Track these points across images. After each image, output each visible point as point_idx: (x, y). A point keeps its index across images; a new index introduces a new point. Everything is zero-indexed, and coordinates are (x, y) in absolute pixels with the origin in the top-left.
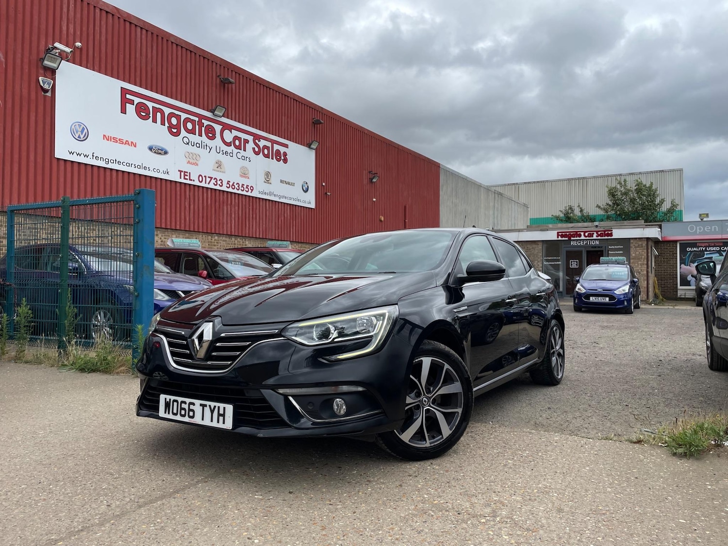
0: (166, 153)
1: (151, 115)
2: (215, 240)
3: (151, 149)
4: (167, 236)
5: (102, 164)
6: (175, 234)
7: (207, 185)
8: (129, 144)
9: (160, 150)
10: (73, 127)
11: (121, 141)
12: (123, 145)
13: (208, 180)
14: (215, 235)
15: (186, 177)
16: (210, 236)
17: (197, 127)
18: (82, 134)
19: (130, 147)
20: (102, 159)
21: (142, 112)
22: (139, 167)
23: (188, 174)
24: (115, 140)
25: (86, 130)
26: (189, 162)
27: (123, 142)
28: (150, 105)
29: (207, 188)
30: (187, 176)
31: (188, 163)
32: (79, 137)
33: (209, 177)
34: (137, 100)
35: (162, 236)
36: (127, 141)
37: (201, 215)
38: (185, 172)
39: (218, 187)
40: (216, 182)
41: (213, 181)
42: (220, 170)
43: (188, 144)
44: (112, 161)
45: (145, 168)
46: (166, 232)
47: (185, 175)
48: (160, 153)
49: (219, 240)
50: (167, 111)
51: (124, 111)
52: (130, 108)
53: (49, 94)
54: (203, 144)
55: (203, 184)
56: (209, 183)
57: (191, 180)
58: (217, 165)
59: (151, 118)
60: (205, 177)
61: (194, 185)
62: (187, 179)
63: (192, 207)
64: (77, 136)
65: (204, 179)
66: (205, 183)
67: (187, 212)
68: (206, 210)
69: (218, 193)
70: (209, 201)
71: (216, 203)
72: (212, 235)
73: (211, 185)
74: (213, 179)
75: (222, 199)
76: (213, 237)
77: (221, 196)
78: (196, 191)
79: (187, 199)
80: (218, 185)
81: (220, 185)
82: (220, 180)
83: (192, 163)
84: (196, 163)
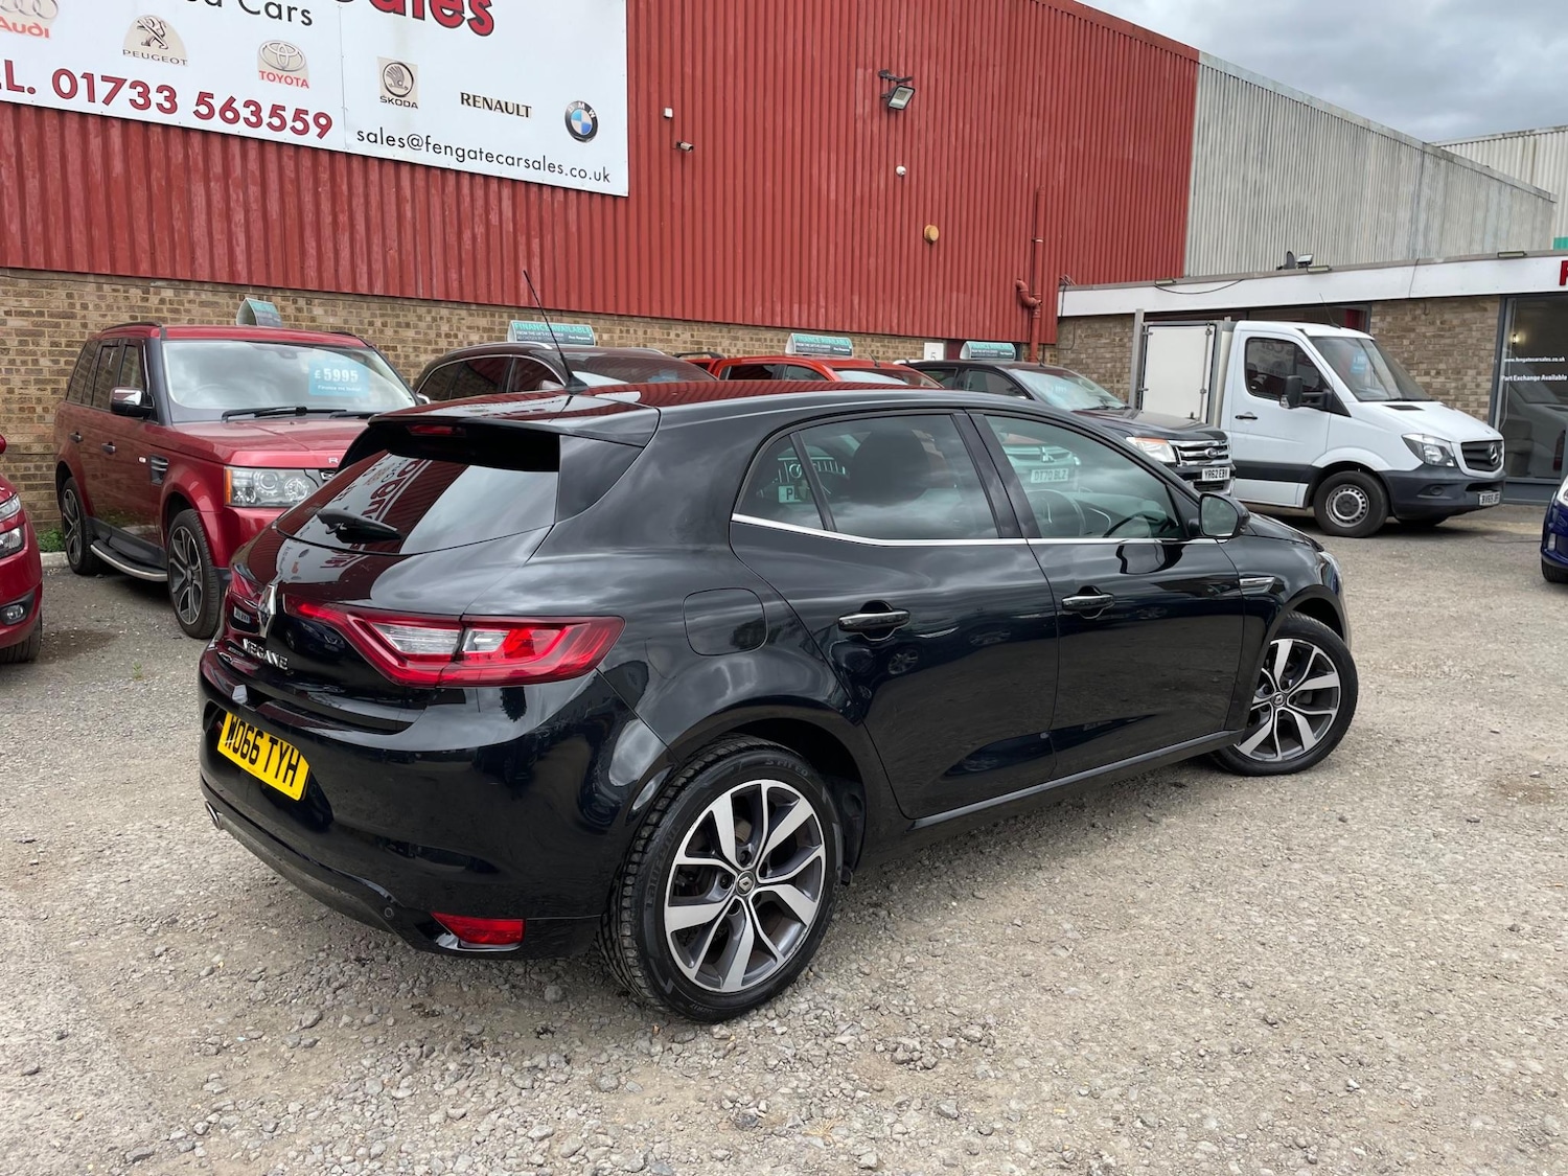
2: (162, 301)
7: (97, 108)
13: (102, 89)
14: (159, 283)
16: (137, 287)
23: (5, 69)
29: (105, 119)
33: (105, 79)
37: (77, 213)
39: (153, 115)
40: (145, 94)
41: (126, 93)
42: (162, 52)
49: (181, 303)
55: (79, 104)
56: (107, 101)
57: (20, 89)
58: (145, 35)
60: (89, 77)
61: (39, 109)
63: (33, 185)
65: (82, 84)
66: (92, 98)
67: (10, 205)
68: (101, 197)
69: (156, 136)
70: (118, 167)
71: (154, 171)
72: (145, 283)
73: (121, 108)
74: (127, 84)
75: (181, 156)
76: (152, 289)
77: (172, 149)
78: (46, 128)
79: (10, 157)
80: (153, 106)
81: (161, 107)
82: (160, 90)
83: (19, 28)
84: (38, 27)
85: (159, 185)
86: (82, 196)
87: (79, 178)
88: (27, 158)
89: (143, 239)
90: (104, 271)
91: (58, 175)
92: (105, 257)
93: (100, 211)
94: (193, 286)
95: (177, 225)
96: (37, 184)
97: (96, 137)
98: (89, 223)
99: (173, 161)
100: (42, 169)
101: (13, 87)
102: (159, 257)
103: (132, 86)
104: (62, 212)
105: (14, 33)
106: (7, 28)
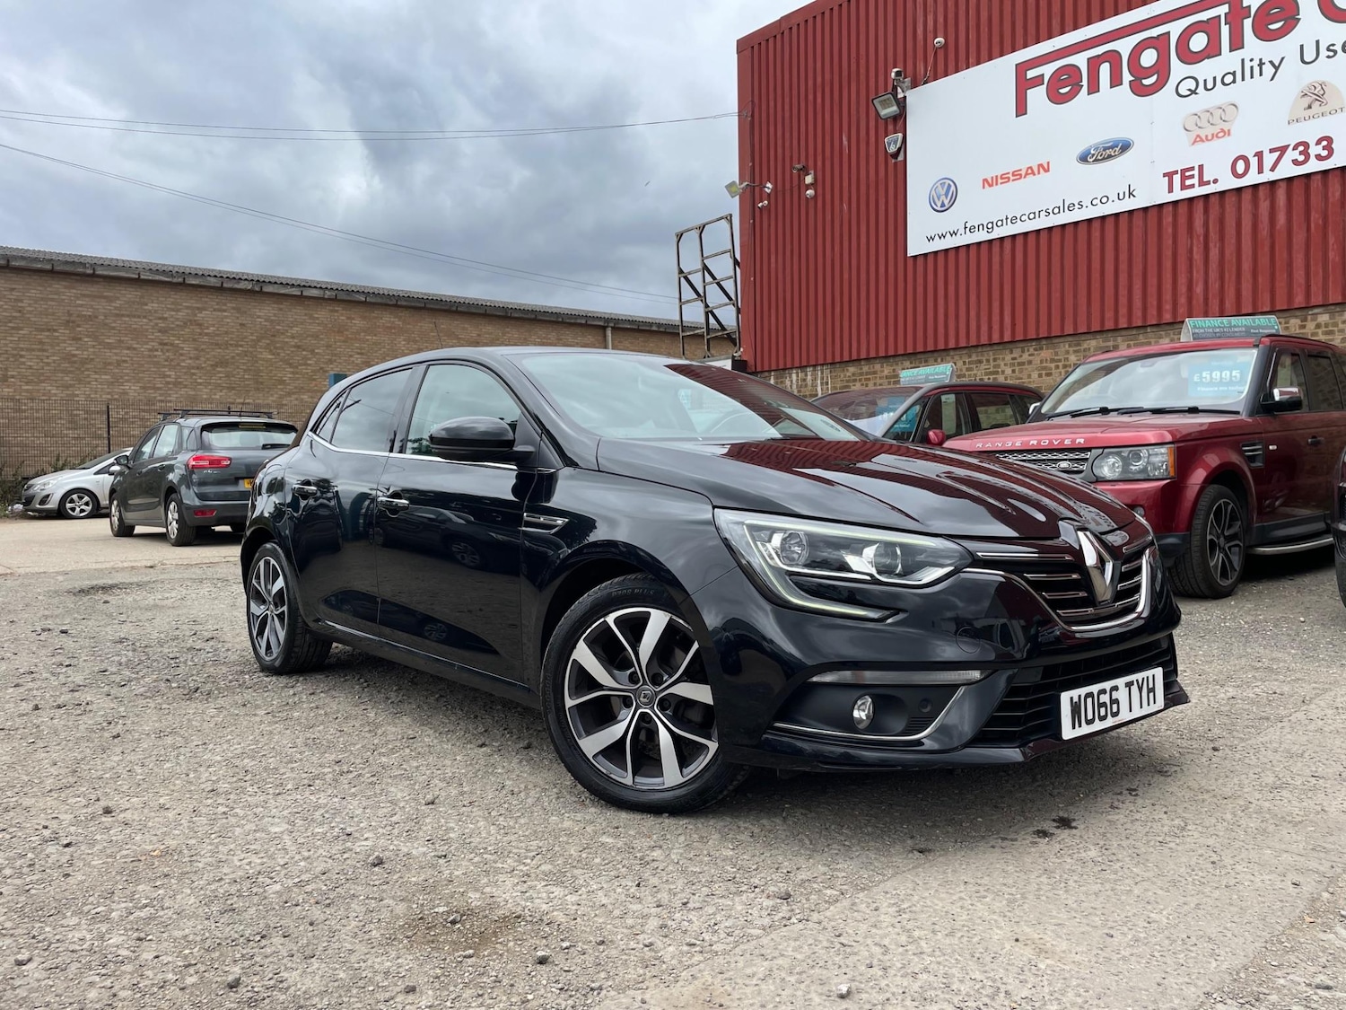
0: (1125, 147)
1: (1085, 82)
2: (1318, 326)
3: (1084, 159)
5: (982, 236)
7: (1268, 176)
8: (1033, 173)
9: (1109, 148)
10: (933, 192)
11: (1017, 175)
12: (1022, 180)
13: (1269, 159)
14: (1316, 311)
15: (1188, 182)
16: (1296, 317)
17: (1225, 30)
18: (946, 197)
19: (1037, 176)
20: (981, 226)
21: (1064, 87)
22: (1058, 210)
23: (1196, 172)
24: (1005, 178)
25: (953, 188)
26: (1199, 139)
27: (1020, 175)
28: (1080, 60)
29: (1273, 184)
30: (1192, 176)
31: (1195, 142)
32: (943, 205)
33: (1271, 151)
34: (1048, 70)
36: (1028, 168)
37: (1246, 266)
38: (1184, 171)
39: (1313, 166)
40: (1306, 153)
41: (1291, 154)
42: (1324, 109)
43: (1193, 92)
44: (999, 223)
45: (1071, 207)
46: (1141, 337)
47: (1184, 178)
48: (1110, 157)
49: (1336, 325)
50: (1124, 46)
51: (1021, 109)
52: (1037, 96)
53: (901, 158)
54: (1248, 65)
55: (1253, 178)
56: (1272, 169)
57: (1208, 183)
58: (1307, 101)
59: (1085, 89)
60: (1259, 155)
61: (1222, 193)
62: (1192, 186)
63: (1214, 253)
64: (939, 204)
65: (1254, 162)
66: (1260, 171)
67: (1197, 272)
68: (1267, 249)
69: (1316, 183)
70: (1281, 219)
71: (1313, 214)
72: (1304, 313)
73: (1287, 170)
74: (1291, 147)
75: (1337, 194)
76: (1309, 317)
77: (1331, 190)
78: (1227, 206)
79: (1198, 236)
80: (1313, 158)
81: (1319, 157)
82: (1318, 143)
83: (1210, 138)
84: (1222, 130)
85: (1317, 225)
86: (1250, 253)
87: (1248, 236)
88: (1212, 234)
89: (1299, 276)
90: (1265, 310)
91: (1234, 241)
92: (1267, 297)
93: (1264, 261)
95: (1332, 255)
96: (1217, 252)
97: (1265, 200)
98: (1255, 272)
99: (1331, 200)
100: (1222, 238)
101: (1202, 183)
102: (1313, 288)
103: (1295, 148)
104: (1234, 269)
105: (1207, 143)
106: (1202, 140)
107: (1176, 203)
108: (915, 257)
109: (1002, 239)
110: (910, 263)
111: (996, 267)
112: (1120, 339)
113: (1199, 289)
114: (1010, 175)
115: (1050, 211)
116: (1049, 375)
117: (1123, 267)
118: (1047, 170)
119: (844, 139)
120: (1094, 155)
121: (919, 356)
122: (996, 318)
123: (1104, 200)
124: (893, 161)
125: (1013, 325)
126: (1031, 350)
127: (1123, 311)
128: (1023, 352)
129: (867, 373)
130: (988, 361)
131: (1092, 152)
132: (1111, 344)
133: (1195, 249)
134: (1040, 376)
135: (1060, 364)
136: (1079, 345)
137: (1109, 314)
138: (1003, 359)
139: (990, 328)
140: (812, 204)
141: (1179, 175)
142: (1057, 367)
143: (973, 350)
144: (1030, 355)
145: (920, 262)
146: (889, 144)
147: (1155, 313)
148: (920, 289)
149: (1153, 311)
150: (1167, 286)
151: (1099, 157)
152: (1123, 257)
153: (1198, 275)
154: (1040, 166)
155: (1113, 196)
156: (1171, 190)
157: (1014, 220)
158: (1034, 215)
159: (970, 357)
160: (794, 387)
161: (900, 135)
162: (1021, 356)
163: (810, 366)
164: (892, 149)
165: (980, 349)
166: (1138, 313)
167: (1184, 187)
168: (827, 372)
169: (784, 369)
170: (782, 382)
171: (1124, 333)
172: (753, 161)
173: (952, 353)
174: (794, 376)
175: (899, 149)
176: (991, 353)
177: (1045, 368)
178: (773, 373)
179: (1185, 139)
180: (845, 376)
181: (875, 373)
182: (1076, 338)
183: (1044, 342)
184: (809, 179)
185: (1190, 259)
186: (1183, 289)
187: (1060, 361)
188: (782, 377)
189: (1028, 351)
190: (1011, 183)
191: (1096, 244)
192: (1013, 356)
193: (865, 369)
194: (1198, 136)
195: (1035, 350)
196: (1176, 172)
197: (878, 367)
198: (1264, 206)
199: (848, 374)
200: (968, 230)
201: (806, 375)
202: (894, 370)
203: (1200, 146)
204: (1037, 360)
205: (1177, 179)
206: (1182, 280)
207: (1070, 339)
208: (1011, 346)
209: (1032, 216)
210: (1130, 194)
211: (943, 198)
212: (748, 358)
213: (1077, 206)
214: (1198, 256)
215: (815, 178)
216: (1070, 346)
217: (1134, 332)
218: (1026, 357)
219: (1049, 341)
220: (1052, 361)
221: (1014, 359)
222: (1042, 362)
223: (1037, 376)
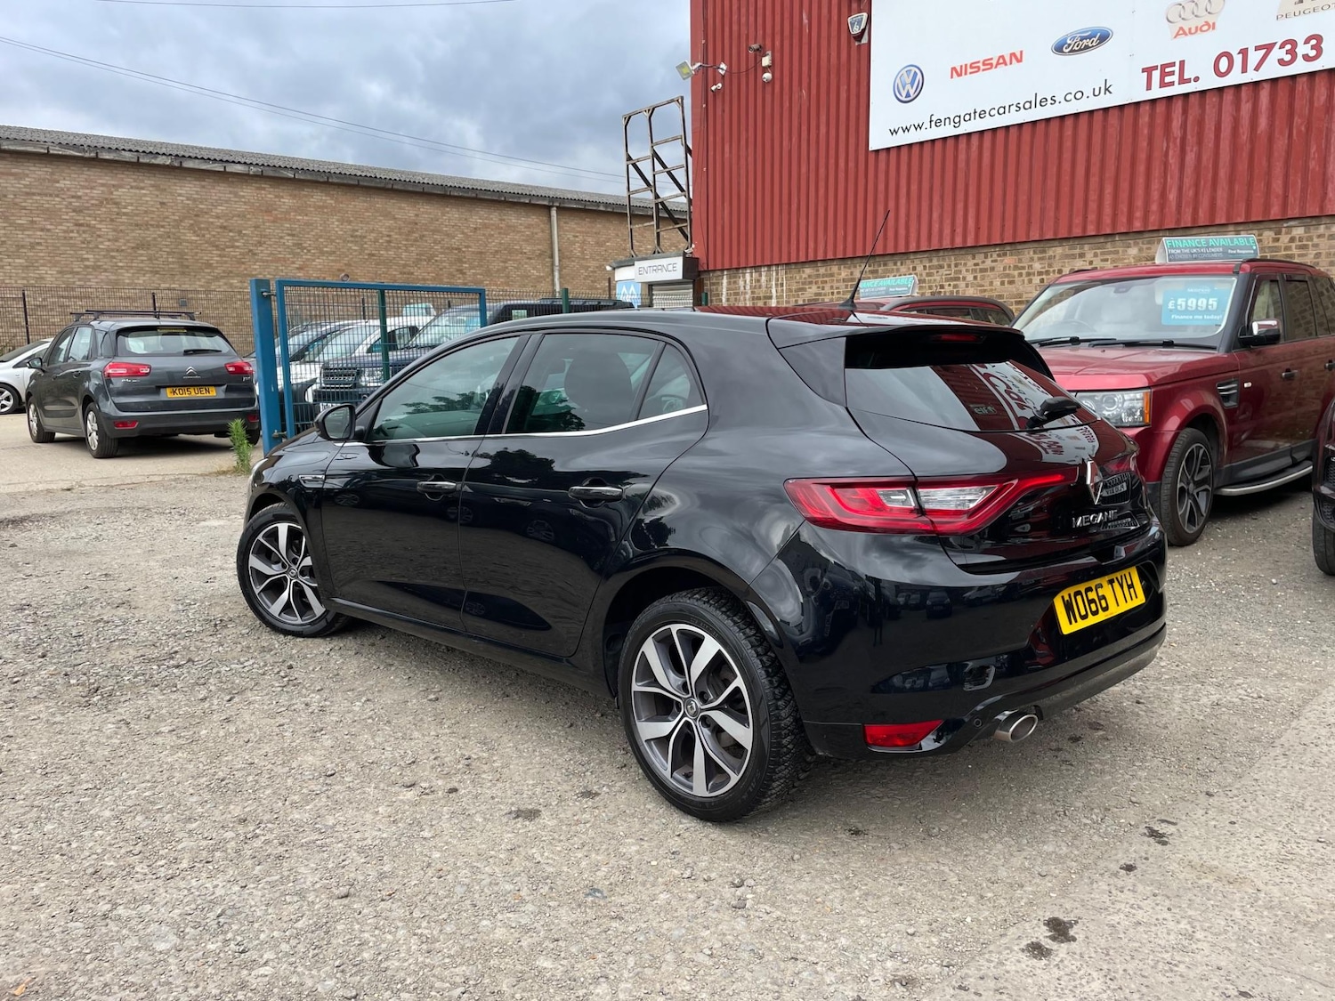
0: (1104, 37)
2: (1292, 240)
3: (1059, 49)
4: (1110, 253)
5: (948, 131)
6: (1136, 244)
7: (1249, 77)
8: (1005, 63)
9: (1086, 38)
11: (988, 64)
12: (993, 70)
13: (1254, 57)
14: (1291, 223)
15: (1168, 79)
16: (1270, 229)
18: (911, 86)
19: (1009, 66)
20: (948, 120)
22: (1029, 105)
23: (1176, 69)
24: (975, 67)
25: (919, 75)
26: (1181, 32)
27: (991, 64)
29: (1257, 84)
30: (1172, 73)
31: (1178, 34)
32: (908, 95)
33: (1257, 48)
35: (1096, 255)
36: (1000, 57)
38: (1164, 66)
39: (1300, 67)
40: (1292, 53)
41: (1276, 55)
44: (967, 117)
45: (1043, 102)
46: (1109, 245)
47: (1163, 75)
48: (1087, 47)
49: (1310, 239)
53: (864, 40)
55: (1236, 78)
56: (1257, 69)
57: (1188, 81)
60: (1244, 52)
61: (1203, 92)
62: (1172, 84)
63: (1190, 158)
64: (904, 94)
65: (1238, 59)
66: (1244, 70)
67: (1172, 177)
68: (1245, 155)
69: (1302, 85)
70: (1263, 122)
71: (1297, 119)
72: (1278, 225)
73: (1272, 70)
74: (1278, 46)
75: (1323, 98)
76: (1284, 230)
77: (1316, 93)
78: (1207, 107)
79: (1176, 139)
80: (1300, 57)
81: (1307, 58)
82: (1307, 42)
83: (1193, 31)
84: (1207, 23)
85: (1299, 132)
86: (1229, 159)
87: (1227, 142)
88: (1189, 137)
89: (1277, 186)
90: (1241, 220)
91: (1212, 145)
92: (1242, 207)
93: (1243, 166)
94: (1324, 220)
95: (1312, 164)
96: (1193, 156)
97: (1248, 101)
98: (1231, 182)
99: (1316, 104)
100: (1200, 143)
101: (1183, 81)
102: (1291, 199)
103: (1282, 46)
104: (1210, 175)
105: (1189, 37)
106: (1185, 34)
107: (1153, 101)
108: (877, 151)
109: (969, 135)
110: (872, 158)
111: (962, 165)
112: (1086, 247)
113: (1172, 196)
114: (980, 65)
115: (1021, 106)
116: (1011, 282)
117: (1095, 169)
118: (1019, 61)
119: (804, 16)
120: (1070, 45)
121: (878, 259)
122: (959, 220)
123: (1079, 95)
124: (857, 44)
125: (978, 229)
126: (995, 256)
127: (1092, 217)
128: (986, 257)
129: (824, 276)
130: (949, 266)
131: (1069, 42)
132: (1077, 251)
133: (1171, 153)
134: (1002, 283)
135: (1024, 272)
136: (1044, 252)
137: (1078, 220)
138: (965, 264)
139: (953, 231)
140: (769, 89)
141: (1158, 71)
142: (1020, 275)
143: (934, 254)
144: (992, 261)
145: (883, 156)
146: (853, 24)
147: (1125, 220)
148: (881, 187)
149: (1123, 219)
150: (1140, 192)
151: (1075, 48)
152: (1096, 159)
153: (1173, 183)
154: (1013, 55)
155: (1088, 92)
156: (1149, 87)
157: (982, 114)
158: (1003, 110)
159: (931, 261)
160: (748, 287)
161: (865, 15)
162: (983, 262)
163: (764, 266)
164: (856, 30)
165: (941, 254)
166: (1107, 220)
167: (1163, 84)
168: (782, 273)
169: (738, 269)
170: (735, 282)
171: (1091, 240)
172: (706, 37)
173: (912, 257)
174: (748, 276)
175: (864, 30)
176: (953, 258)
177: (1008, 275)
178: (725, 273)
179: (1168, 31)
180: (801, 278)
181: (832, 275)
182: (1042, 245)
183: (1008, 248)
184: (766, 61)
185: (1166, 164)
186: (1155, 195)
187: (1023, 268)
188: (735, 277)
189: (991, 256)
190: (981, 73)
191: (1068, 144)
192: (975, 261)
193: (822, 271)
194: (1181, 28)
195: (999, 255)
196: (1155, 68)
197: (835, 269)
198: (1246, 108)
199: (804, 276)
200: (933, 123)
201: (761, 275)
202: (852, 273)
203: (1182, 39)
204: (999, 267)
205: (1156, 75)
206: (1156, 186)
207: (1035, 245)
208: (974, 251)
209: (1001, 111)
210: (1106, 89)
211: (908, 87)
212: (699, 254)
213: (1050, 101)
214: (1173, 160)
215: (773, 60)
216: (1035, 253)
217: (1102, 240)
218: (989, 263)
219: (1013, 246)
220: (1016, 268)
221: (976, 265)
222: (1005, 269)
223: (999, 283)
